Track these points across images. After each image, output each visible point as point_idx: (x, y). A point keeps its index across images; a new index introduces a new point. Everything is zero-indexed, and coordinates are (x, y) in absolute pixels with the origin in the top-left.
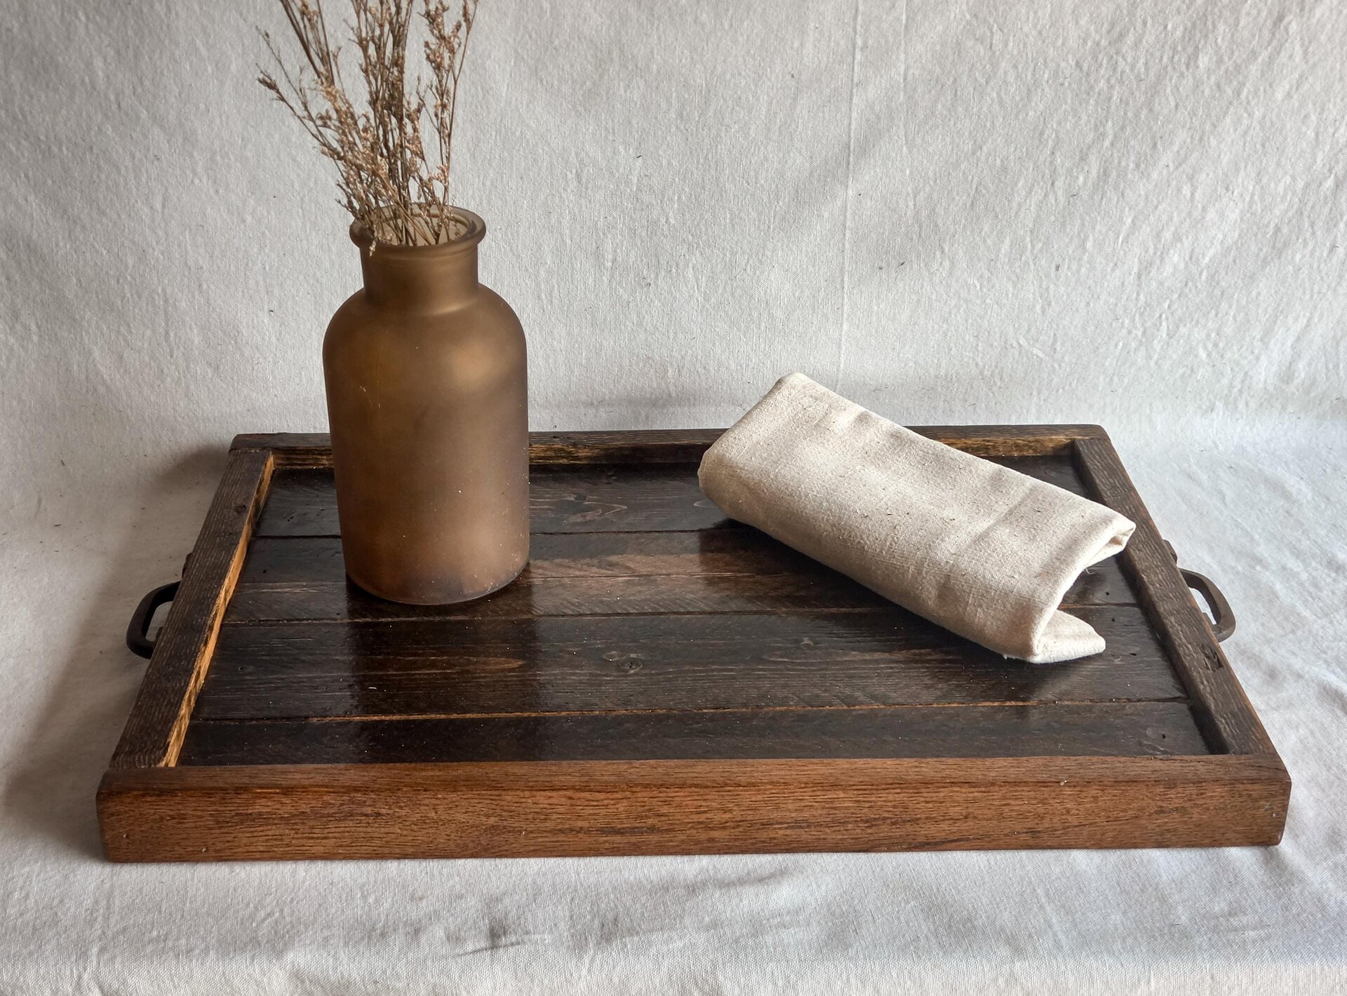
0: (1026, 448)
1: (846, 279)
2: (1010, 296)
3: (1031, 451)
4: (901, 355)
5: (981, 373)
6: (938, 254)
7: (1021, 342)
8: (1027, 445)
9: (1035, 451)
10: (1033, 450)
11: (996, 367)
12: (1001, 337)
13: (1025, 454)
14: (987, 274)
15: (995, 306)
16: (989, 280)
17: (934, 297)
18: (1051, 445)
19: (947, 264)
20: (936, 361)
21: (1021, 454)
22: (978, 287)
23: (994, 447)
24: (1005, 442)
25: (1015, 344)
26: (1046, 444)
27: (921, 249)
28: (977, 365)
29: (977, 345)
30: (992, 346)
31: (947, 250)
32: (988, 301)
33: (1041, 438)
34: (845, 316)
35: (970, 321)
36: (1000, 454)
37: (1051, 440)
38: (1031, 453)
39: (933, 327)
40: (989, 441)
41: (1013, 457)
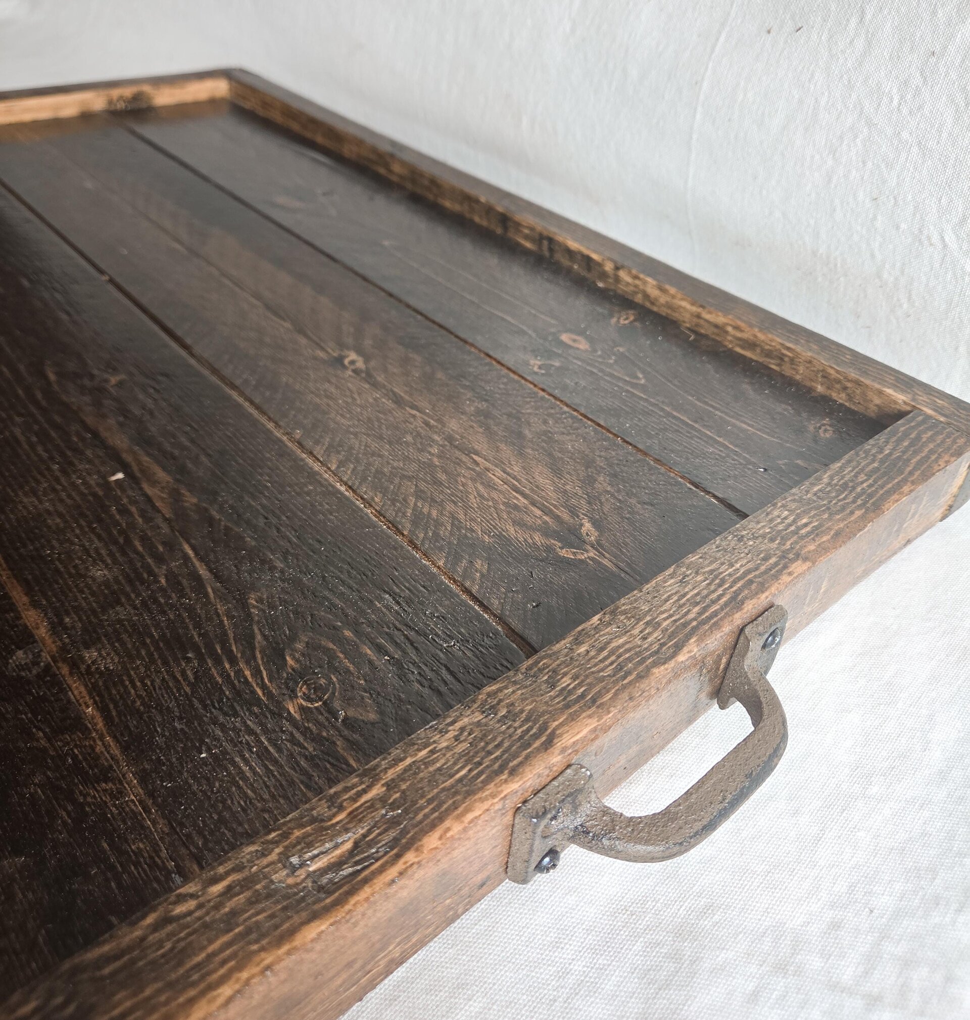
0: (838, 386)
1: (722, 39)
2: (945, 135)
3: (843, 395)
4: (764, 192)
5: (879, 275)
6: (854, 22)
7: (947, 239)
8: (839, 382)
9: (850, 398)
10: (848, 395)
11: (902, 272)
12: (914, 214)
13: (834, 395)
14: (917, 80)
15: (915, 150)
16: (918, 92)
17: (823, 102)
18: (877, 401)
19: (860, 44)
20: (812, 222)
21: (828, 393)
22: (896, 102)
23: (792, 360)
24: (810, 362)
25: (935, 238)
26: (870, 395)
27: (833, 8)
28: (873, 256)
29: (875, 218)
30: (898, 228)
31: (868, 17)
32: (905, 135)
33: (867, 382)
34: (702, 97)
35: (869, 165)
36: (798, 377)
37: (880, 393)
38: (840, 398)
39: (813, 157)
40: (788, 349)
41: (810, 390)
